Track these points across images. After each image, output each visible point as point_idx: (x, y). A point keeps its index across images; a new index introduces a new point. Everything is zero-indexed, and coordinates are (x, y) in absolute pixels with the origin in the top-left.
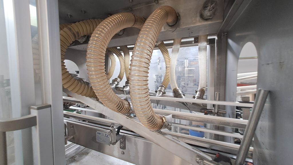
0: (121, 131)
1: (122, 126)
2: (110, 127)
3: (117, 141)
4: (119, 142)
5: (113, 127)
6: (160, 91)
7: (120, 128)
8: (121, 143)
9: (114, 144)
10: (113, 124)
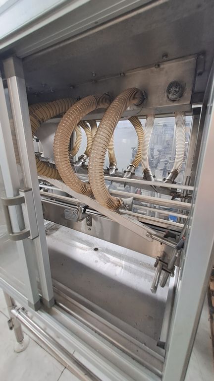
0: (87, 210)
1: (88, 206)
2: (76, 206)
3: (83, 219)
4: (85, 219)
5: (79, 206)
6: (129, 171)
7: (86, 207)
8: (87, 220)
9: (81, 220)
10: (79, 203)
